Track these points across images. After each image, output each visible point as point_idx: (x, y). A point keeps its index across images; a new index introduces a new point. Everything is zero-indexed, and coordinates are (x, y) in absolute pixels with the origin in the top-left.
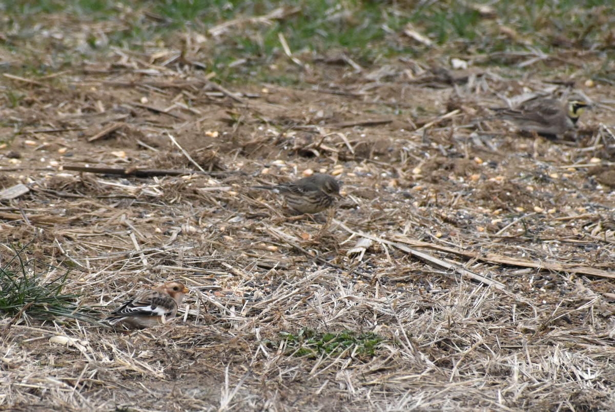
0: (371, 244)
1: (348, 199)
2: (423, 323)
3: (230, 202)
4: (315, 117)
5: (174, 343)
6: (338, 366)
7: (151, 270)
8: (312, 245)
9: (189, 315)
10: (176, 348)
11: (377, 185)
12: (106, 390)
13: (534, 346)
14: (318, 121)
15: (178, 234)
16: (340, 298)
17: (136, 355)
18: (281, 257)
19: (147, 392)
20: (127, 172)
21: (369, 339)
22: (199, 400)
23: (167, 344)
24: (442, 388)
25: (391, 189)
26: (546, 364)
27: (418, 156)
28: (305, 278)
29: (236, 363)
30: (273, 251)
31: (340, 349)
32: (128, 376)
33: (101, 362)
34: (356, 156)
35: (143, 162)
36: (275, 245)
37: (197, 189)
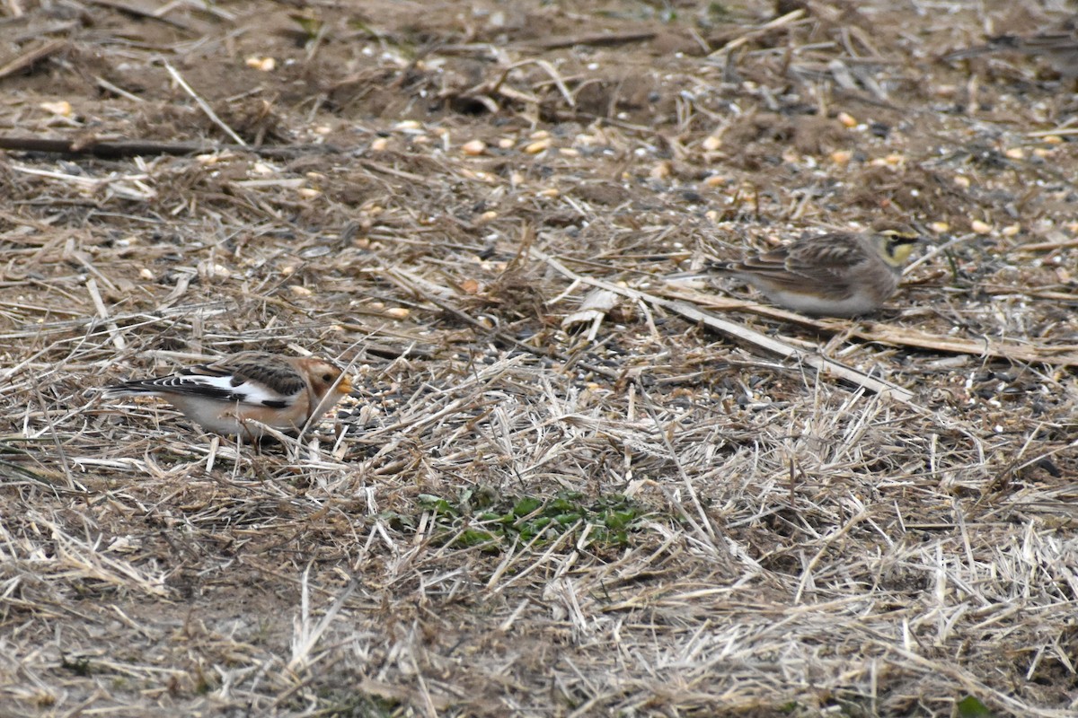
0: (616, 303)
1: (563, 206)
2: (734, 475)
3: (304, 213)
4: (487, 27)
5: (188, 520)
6: (548, 568)
7: (131, 360)
8: (486, 305)
9: (217, 458)
10: (190, 530)
11: (625, 174)
12: (40, 622)
13: (979, 525)
14: (493, 35)
15: (191, 282)
16: (549, 421)
17: (104, 545)
18: (416, 332)
19: (130, 627)
20: (75, 146)
21: (616, 509)
22: (243, 645)
23: (171, 521)
24: (777, 616)
25: (656, 184)
26: (1006, 564)
27: (715, 110)
28: (473, 377)
29: (322, 562)
30: (400, 320)
31: (552, 532)
32: (87, 591)
33: (28, 562)
34: (579, 110)
35: (110, 124)
36: (404, 306)
37: (232, 183)
